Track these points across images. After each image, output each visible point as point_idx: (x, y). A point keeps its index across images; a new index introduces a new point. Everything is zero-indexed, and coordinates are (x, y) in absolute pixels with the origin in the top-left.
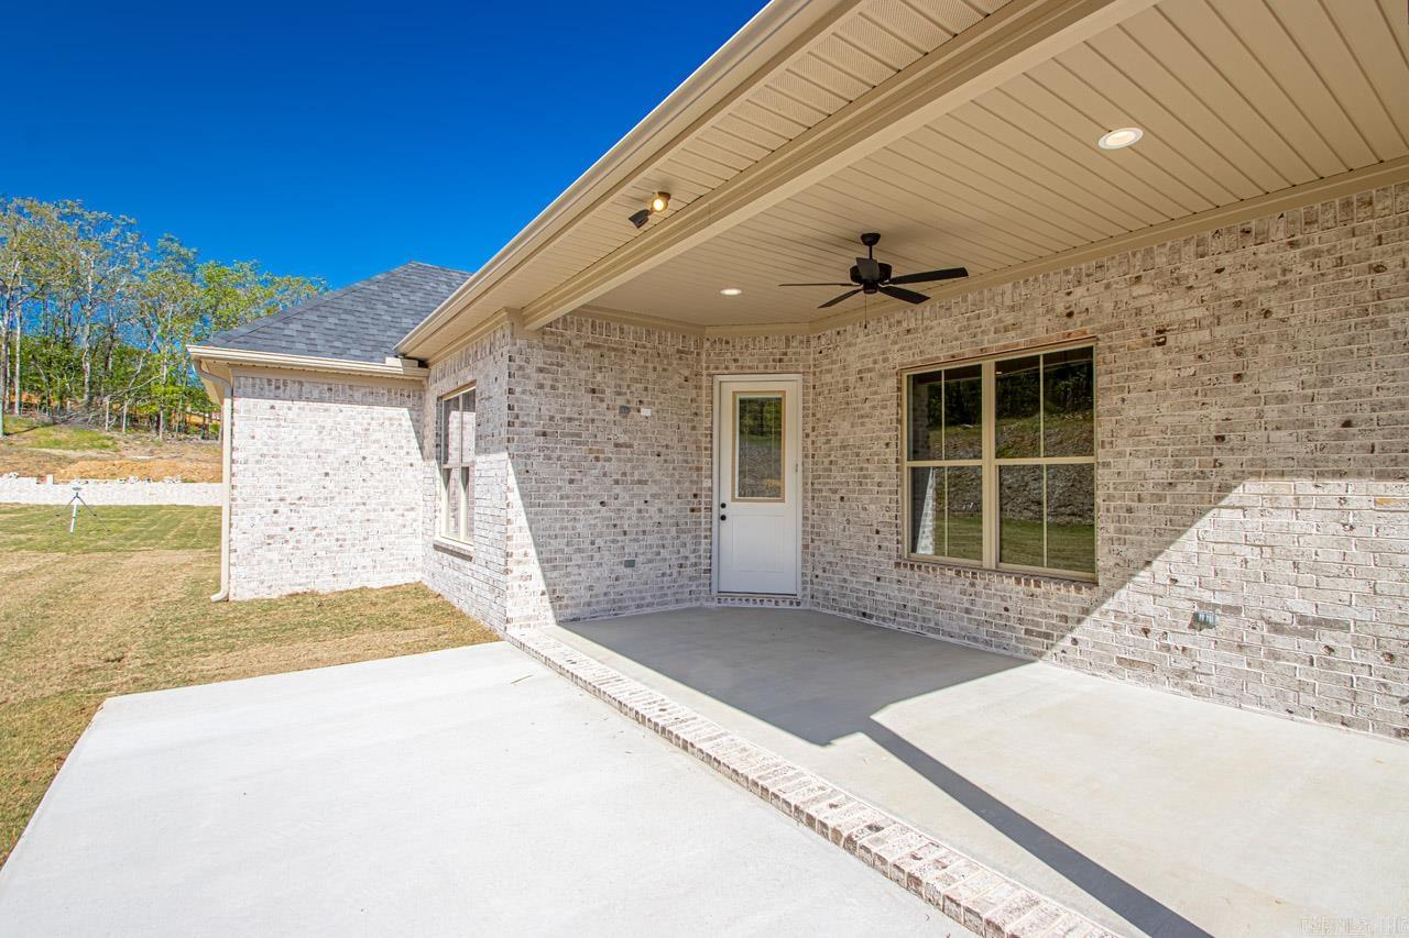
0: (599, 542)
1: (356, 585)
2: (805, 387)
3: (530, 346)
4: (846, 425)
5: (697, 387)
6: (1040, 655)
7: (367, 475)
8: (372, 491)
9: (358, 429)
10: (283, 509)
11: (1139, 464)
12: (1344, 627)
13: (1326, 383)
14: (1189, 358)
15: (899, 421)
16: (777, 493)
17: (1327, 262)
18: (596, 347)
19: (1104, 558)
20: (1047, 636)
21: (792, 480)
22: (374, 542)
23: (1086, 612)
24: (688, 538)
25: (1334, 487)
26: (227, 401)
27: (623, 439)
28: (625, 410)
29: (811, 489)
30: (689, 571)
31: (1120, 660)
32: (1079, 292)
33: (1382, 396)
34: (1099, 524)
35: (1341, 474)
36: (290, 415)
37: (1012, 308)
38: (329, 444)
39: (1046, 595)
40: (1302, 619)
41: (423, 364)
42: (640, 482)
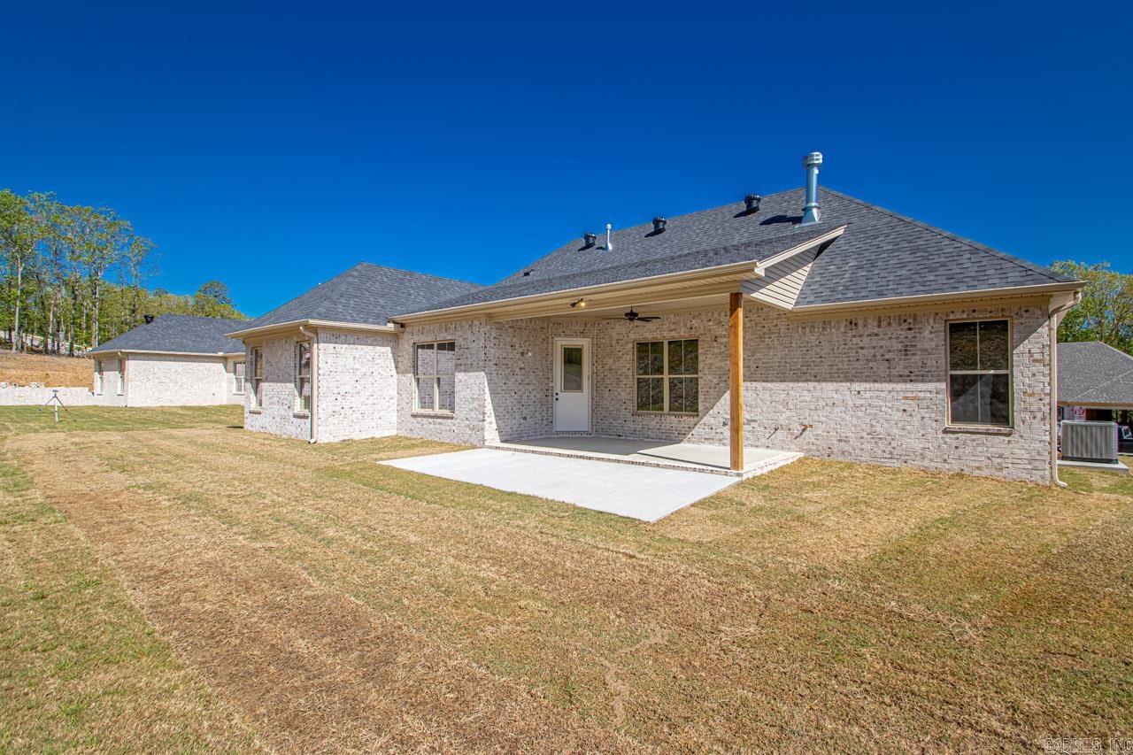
0: (515, 409)
1: (369, 436)
2: (593, 344)
3: (491, 328)
4: (611, 361)
5: (548, 343)
6: (682, 441)
7: (373, 381)
8: (375, 389)
9: (370, 358)
10: (340, 399)
11: (710, 377)
12: (756, 421)
13: (753, 356)
14: (722, 346)
15: (633, 360)
16: (579, 388)
17: (753, 323)
18: (513, 327)
19: (701, 407)
20: (684, 434)
21: (586, 383)
22: (377, 415)
23: (696, 425)
24: (544, 408)
25: (754, 384)
26: (315, 345)
27: (522, 365)
28: (522, 353)
29: (596, 387)
30: (545, 422)
31: (705, 439)
32: (694, 321)
33: (764, 360)
34: (700, 396)
35: (756, 381)
36: (342, 351)
37: (674, 323)
38: (357, 366)
39: (684, 421)
40: (748, 420)
41: (403, 326)
42: (528, 384)
